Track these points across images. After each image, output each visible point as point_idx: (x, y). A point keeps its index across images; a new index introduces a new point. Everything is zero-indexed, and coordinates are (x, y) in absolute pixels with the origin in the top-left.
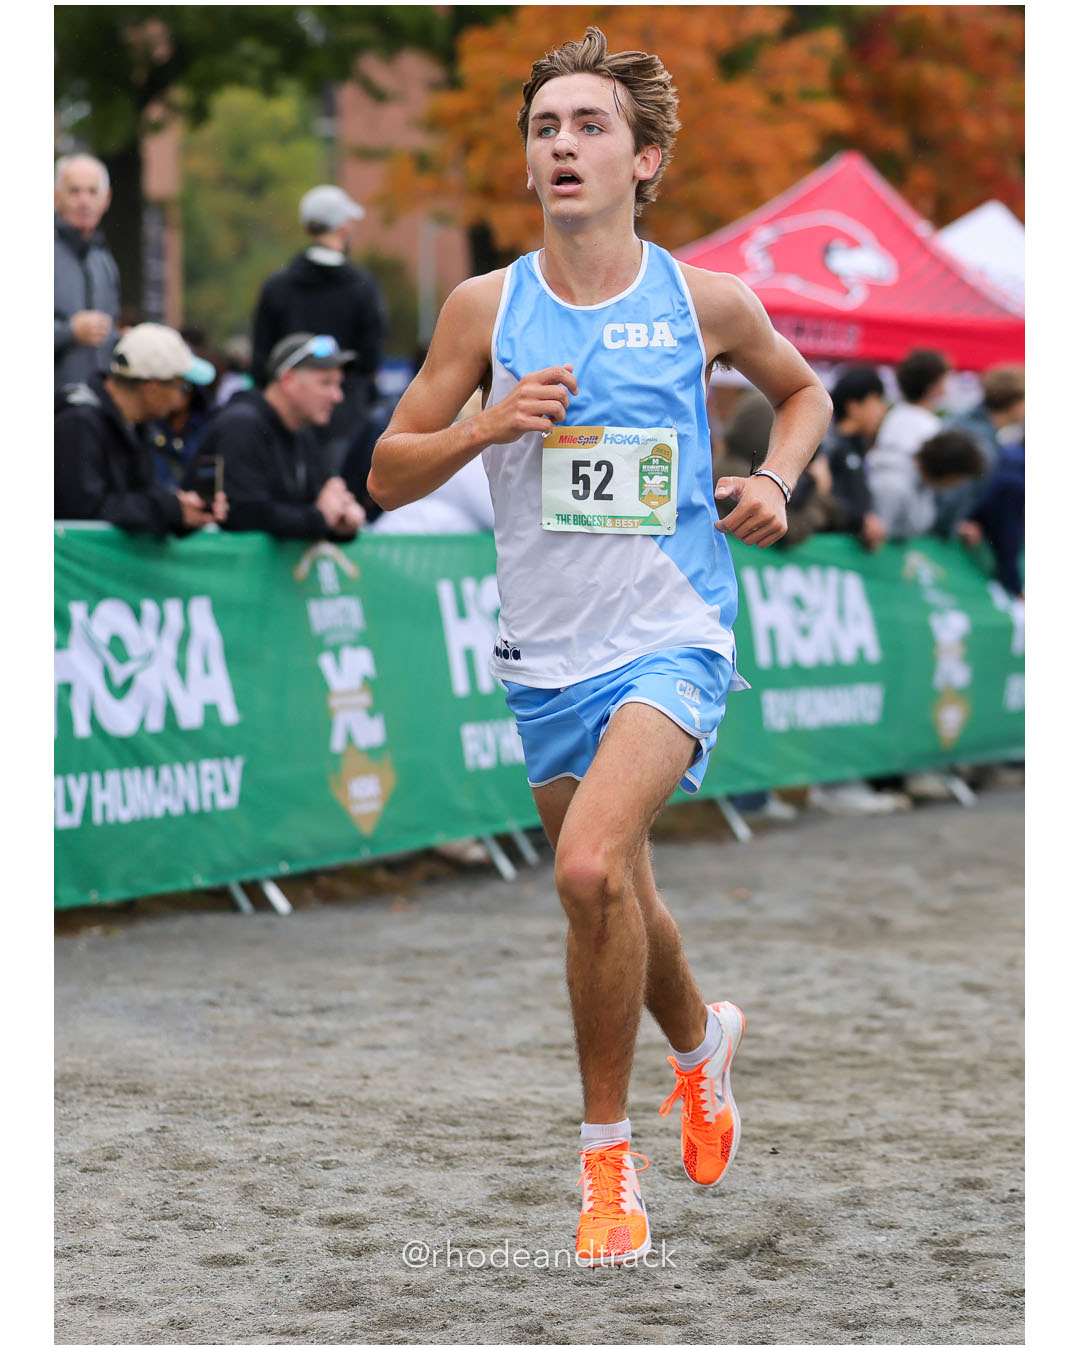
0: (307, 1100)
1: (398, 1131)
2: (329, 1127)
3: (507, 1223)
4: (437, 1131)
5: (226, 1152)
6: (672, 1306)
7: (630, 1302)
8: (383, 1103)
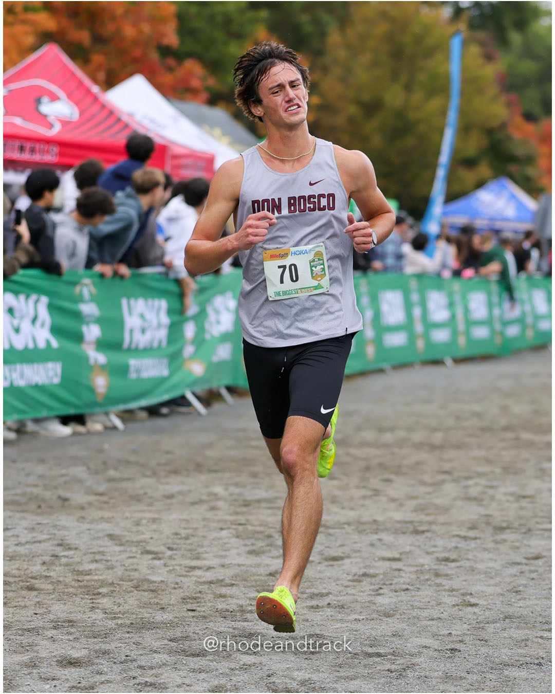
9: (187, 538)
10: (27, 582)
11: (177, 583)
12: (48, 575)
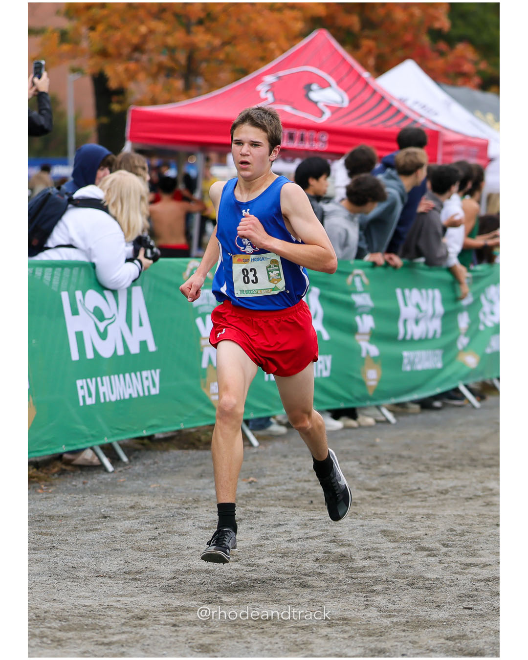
9: (462, 534)
10: (300, 579)
11: (453, 581)
12: (321, 571)
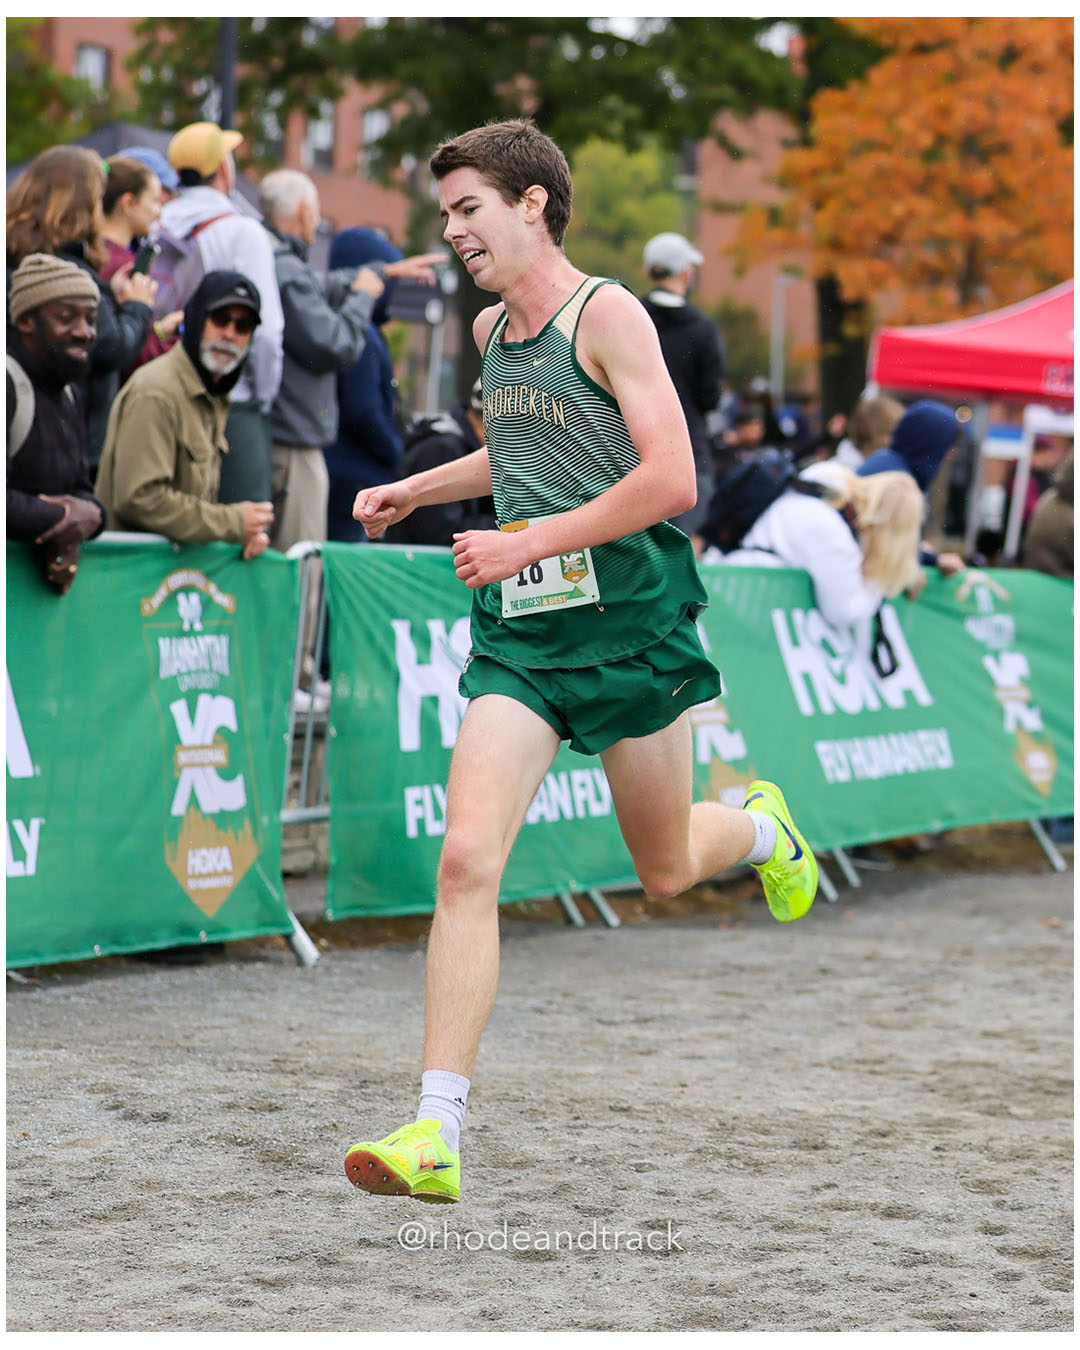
0: (625, 1106)
1: (711, 1137)
2: (645, 1132)
3: (812, 1229)
4: (748, 1139)
5: (544, 1152)
6: (966, 1313)
7: (926, 1309)
8: (698, 1111)
